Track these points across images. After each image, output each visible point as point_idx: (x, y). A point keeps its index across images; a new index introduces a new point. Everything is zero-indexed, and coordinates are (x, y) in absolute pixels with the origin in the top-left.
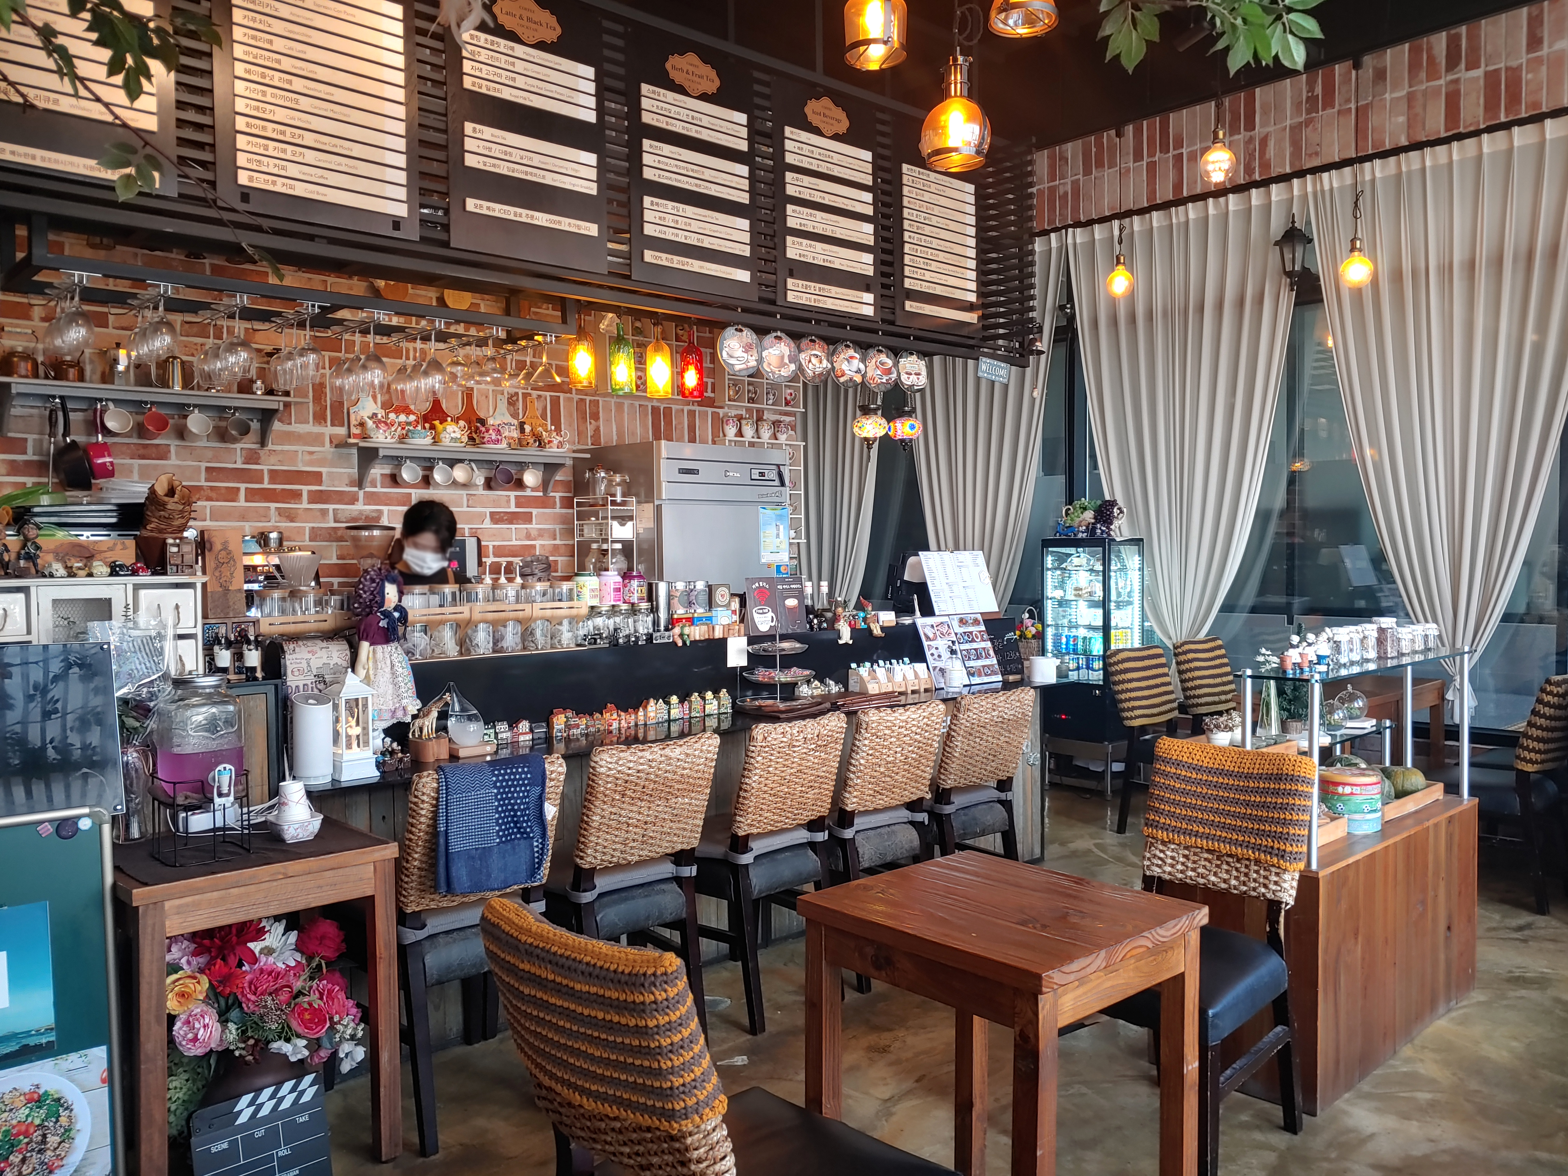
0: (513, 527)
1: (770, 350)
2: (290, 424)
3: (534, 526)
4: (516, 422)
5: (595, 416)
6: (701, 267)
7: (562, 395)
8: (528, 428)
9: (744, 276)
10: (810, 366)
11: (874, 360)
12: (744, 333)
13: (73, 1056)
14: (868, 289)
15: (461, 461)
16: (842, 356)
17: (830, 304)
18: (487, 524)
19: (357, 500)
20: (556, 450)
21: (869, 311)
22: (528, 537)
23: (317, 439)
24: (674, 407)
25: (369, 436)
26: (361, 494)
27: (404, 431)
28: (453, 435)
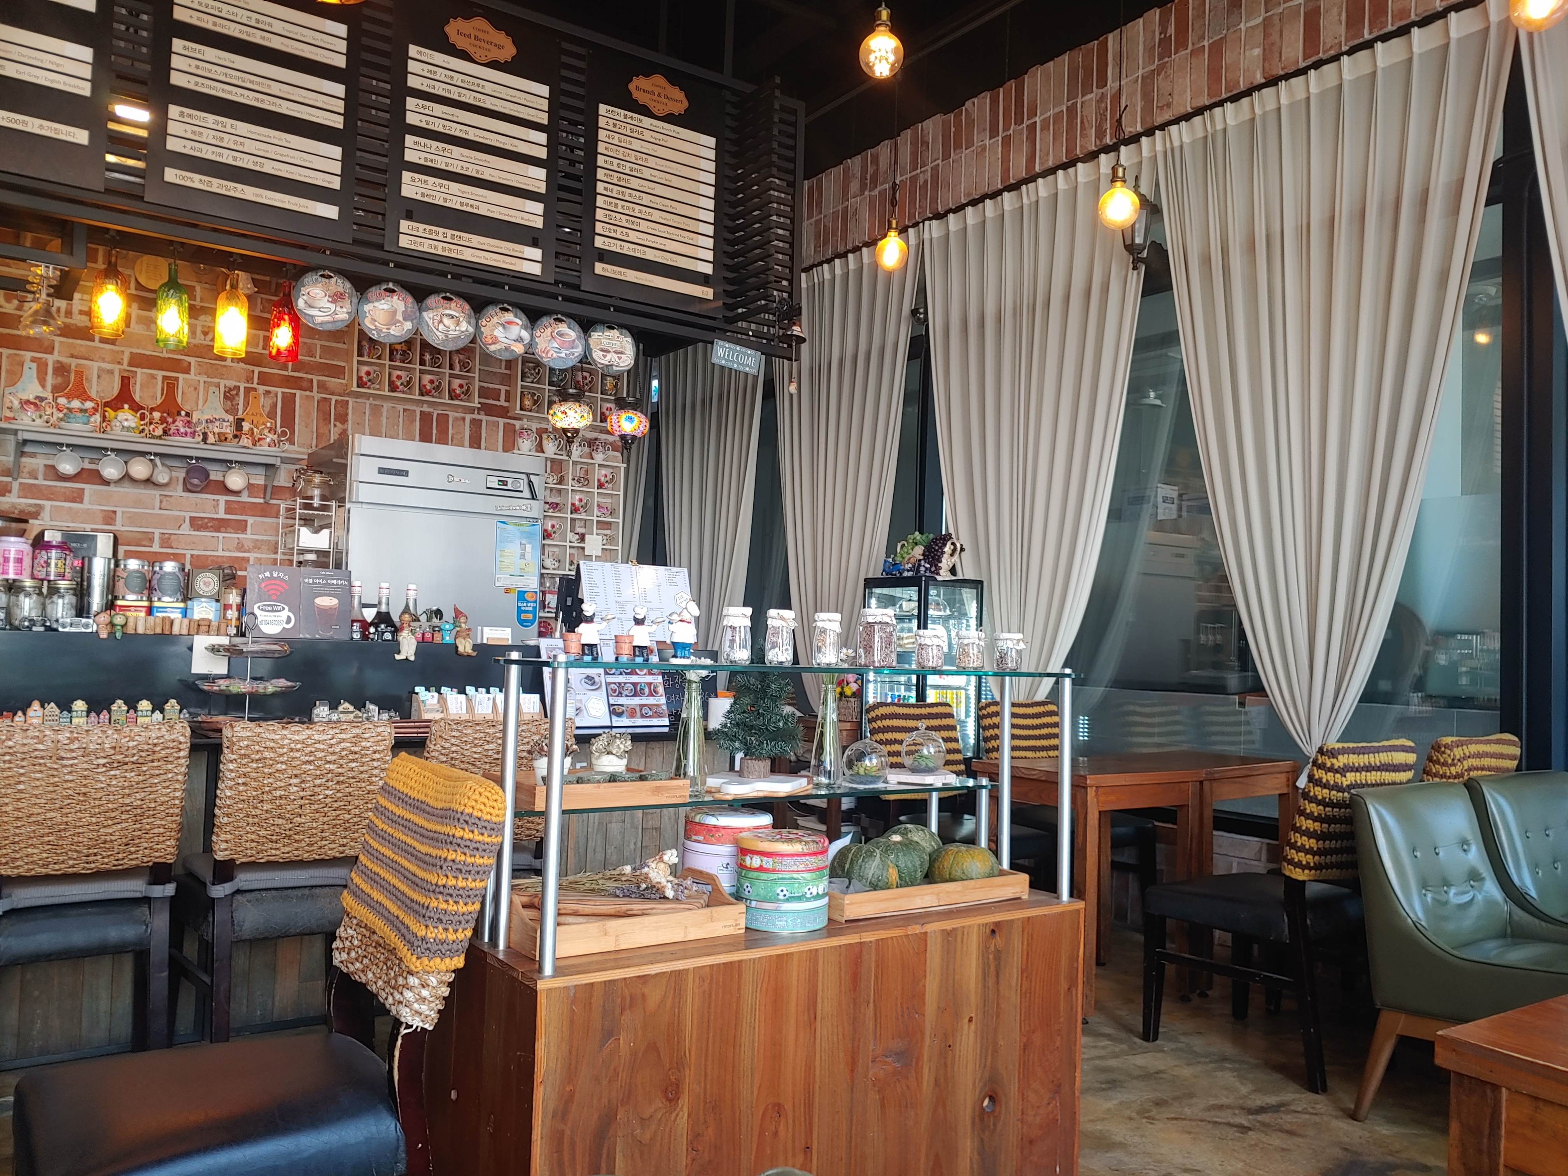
0: (221, 535)
1: (376, 304)
3: (248, 536)
4: (231, 418)
5: (342, 418)
6: (258, 195)
7: (298, 393)
8: (246, 426)
9: (331, 212)
10: (441, 327)
11: (550, 330)
12: (333, 280)
14: (535, 244)
15: (143, 454)
16: (495, 320)
17: (468, 255)
18: (186, 529)
19: (10, 492)
20: (266, 448)
21: (535, 269)
22: (240, 547)
24: (452, 415)
25: (14, 419)
26: (15, 486)
27: (61, 415)
28: (126, 424)
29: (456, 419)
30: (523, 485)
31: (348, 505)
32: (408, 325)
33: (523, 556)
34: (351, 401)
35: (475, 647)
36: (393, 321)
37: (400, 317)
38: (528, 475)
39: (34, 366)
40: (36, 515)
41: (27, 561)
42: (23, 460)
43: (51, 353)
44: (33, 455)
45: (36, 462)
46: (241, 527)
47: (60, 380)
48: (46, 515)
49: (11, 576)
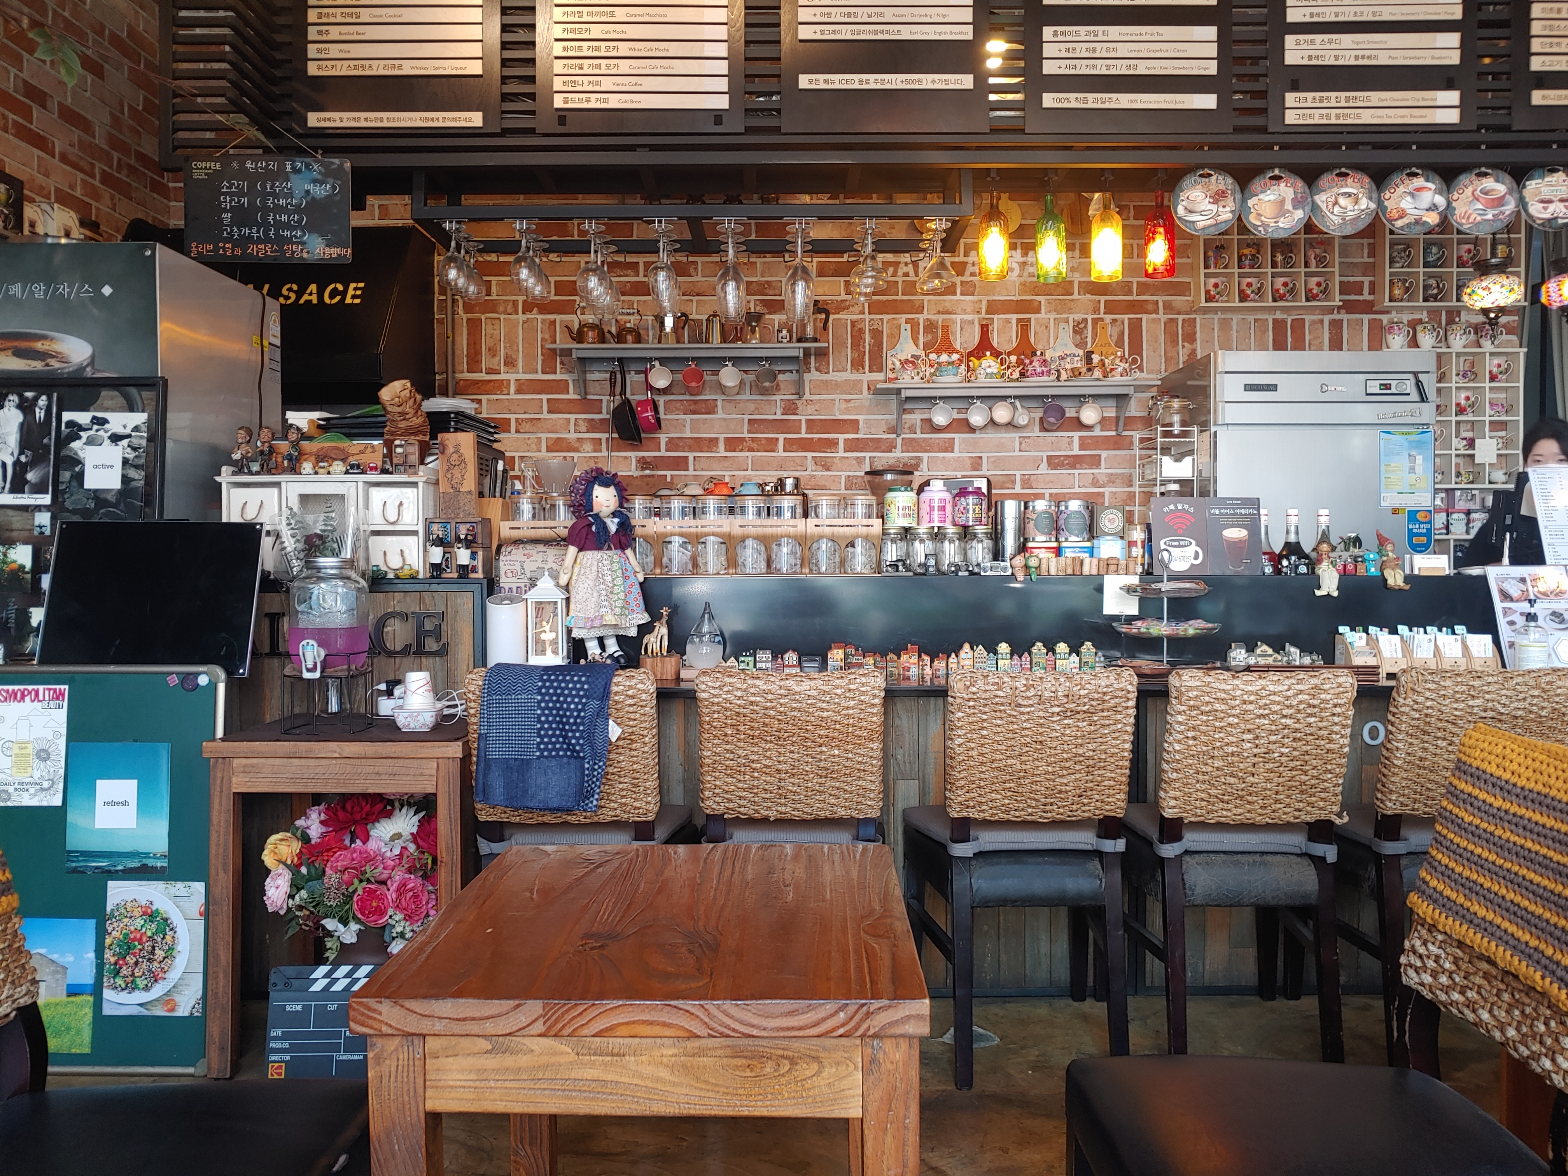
0: (1076, 472)
1: (1261, 196)
2: (828, 373)
3: (1103, 470)
4: (1081, 352)
5: (1190, 338)
6: (1132, 101)
7: (1144, 317)
8: (1096, 358)
9: (1208, 101)
10: (1337, 209)
11: (1470, 189)
12: (1214, 178)
13: (180, 885)
14: (1449, 86)
15: (1004, 398)
16: (1402, 189)
17: (1367, 118)
18: (1044, 468)
19: (895, 447)
20: (1118, 378)
21: (1452, 117)
22: (1095, 483)
23: (855, 387)
24: (1308, 318)
25: (896, 379)
26: (899, 441)
27: (932, 370)
28: (989, 370)
29: (1313, 323)
30: (1409, 386)
31: (1213, 429)
32: (1299, 214)
33: (1412, 470)
34: (1198, 318)
35: (1408, 579)
36: (1281, 211)
37: (1289, 206)
38: (1415, 374)
39: (908, 326)
40: (916, 467)
41: (949, 508)
42: (904, 416)
43: (922, 313)
44: (911, 411)
45: (915, 418)
46: (1095, 462)
47: (930, 337)
48: (924, 466)
49: (936, 524)
